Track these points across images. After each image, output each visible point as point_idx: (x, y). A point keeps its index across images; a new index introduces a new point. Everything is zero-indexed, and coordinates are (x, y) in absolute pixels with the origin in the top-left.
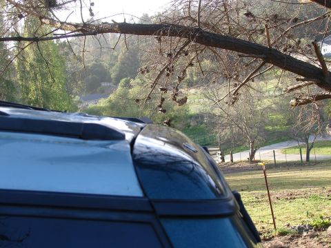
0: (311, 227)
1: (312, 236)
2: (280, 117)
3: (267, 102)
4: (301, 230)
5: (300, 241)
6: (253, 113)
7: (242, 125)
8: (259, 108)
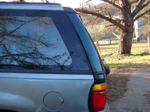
0: (108, 55)
1: (109, 56)
2: (104, 33)
3: (101, 30)
4: (106, 55)
5: (106, 57)
6: (97, 32)
7: (95, 35)
8: (99, 31)
